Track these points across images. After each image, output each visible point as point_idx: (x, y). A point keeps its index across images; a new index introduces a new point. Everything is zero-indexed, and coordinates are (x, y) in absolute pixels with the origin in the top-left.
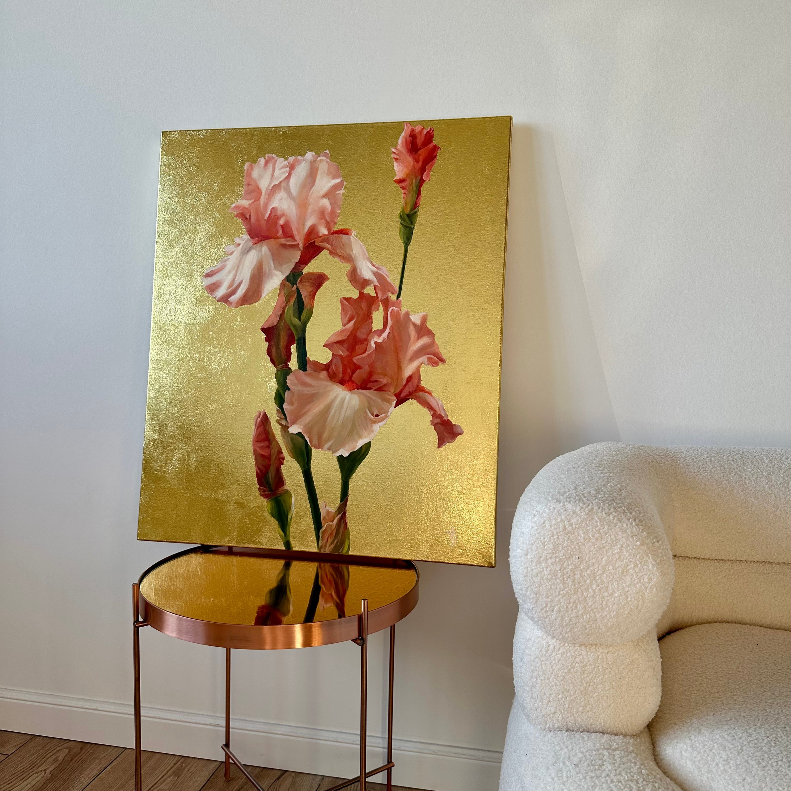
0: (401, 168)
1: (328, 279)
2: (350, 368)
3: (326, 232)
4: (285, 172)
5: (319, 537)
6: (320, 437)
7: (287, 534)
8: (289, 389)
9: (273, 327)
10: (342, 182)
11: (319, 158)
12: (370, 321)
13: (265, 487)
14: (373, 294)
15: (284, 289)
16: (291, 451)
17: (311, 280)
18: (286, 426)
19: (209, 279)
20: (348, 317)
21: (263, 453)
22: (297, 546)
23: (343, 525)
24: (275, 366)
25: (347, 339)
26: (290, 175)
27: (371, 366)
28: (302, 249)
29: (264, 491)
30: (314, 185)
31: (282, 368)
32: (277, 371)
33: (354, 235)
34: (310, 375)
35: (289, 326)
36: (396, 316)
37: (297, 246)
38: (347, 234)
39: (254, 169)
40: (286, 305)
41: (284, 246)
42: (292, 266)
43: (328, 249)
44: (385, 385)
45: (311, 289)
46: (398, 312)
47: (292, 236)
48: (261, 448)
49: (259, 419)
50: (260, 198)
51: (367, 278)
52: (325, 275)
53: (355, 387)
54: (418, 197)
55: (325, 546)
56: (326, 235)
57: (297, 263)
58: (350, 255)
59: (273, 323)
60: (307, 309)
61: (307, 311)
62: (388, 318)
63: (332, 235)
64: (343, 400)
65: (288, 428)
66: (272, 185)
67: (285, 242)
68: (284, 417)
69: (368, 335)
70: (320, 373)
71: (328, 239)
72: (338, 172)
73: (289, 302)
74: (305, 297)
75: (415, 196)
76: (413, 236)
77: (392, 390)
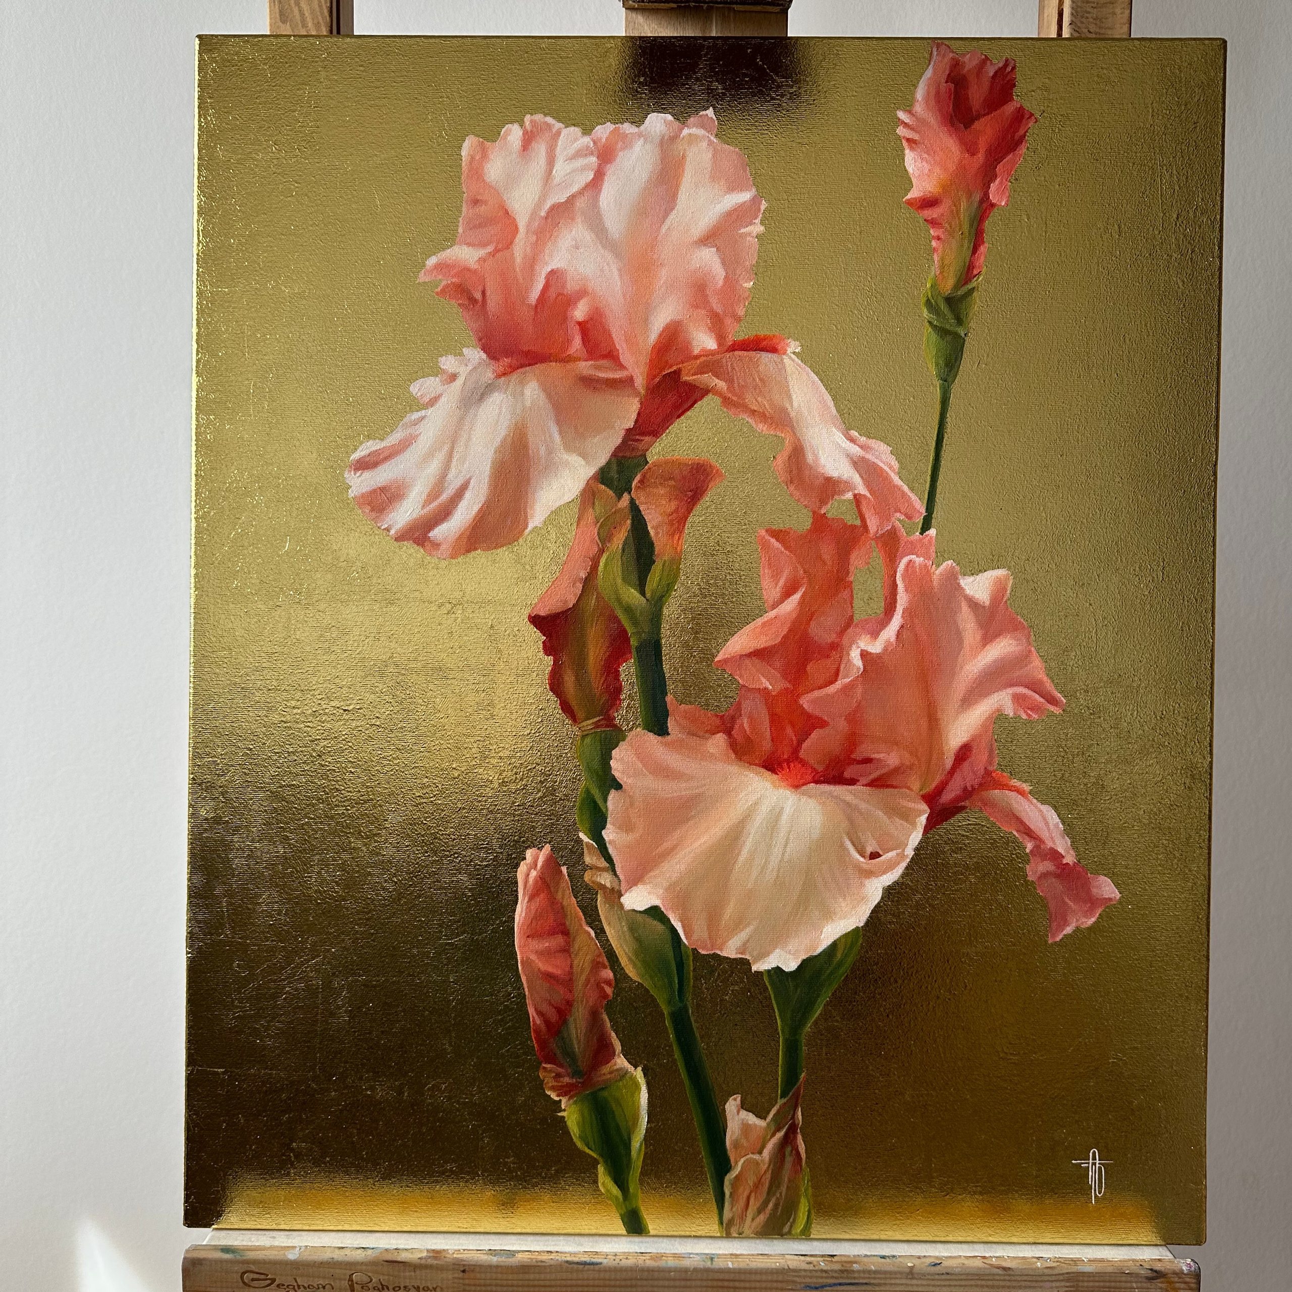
0: (927, 167)
1: (719, 478)
2: (793, 726)
3: (711, 344)
4: (583, 169)
5: (723, 1194)
6: (713, 921)
7: (631, 1190)
8: (618, 787)
9: (563, 613)
10: (755, 201)
11: (686, 131)
12: (845, 594)
13: (560, 1065)
14: (853, 519)
15: (594, 504)
16: (631, 960)
17: (670, 479)
18: (612, 889)
19: (367, 474)
20: (782, 582)
21: (550, 969)
24: (575, 722)
25: (782, 643)
26: (599, 176)
27: (854, 718)
28: (643, 392)
29: (557, 1075)
30: (672, 209)
31: (598, 727)
32: (582, 737)
33: (794, 353)
34: (677, 747)
35: (612, 611)
36: (920, 583)
37: (630, 381)
38: (773, 350)
39: (491, 157)
40: (602, 551)
41: (589, 382)
42: (616, 440)
43: (719, 394)
44: (896, 770)
45: (673, 505)
46: (927, 572)
47: (612, 356)
48: (543, 954)
49: (534, 874)
50: (511, 243)
51: (834, 473)
52: (710, 467)
53: (809, 778)
54: (975, 250)
55: (742, 1219)
56: (712, 353)
57: (629, 431)
58: (784, 411)
59: (566, 601)
60: (665, 561)
61: (663, 566)
62: (897, 586)
63: (731, 353)
64: (775, 817)
65: (620, 895)
66: (547, 206)
67: (592, 372)
68: (608, 865)
69: (842, 632)
70: (707, 739)
71: (719, 361)
72: (745, 171)
73: (609, 541)
74: (655, 528)
75: (967, 245)
76: (965, 355)
77: (916, 785)
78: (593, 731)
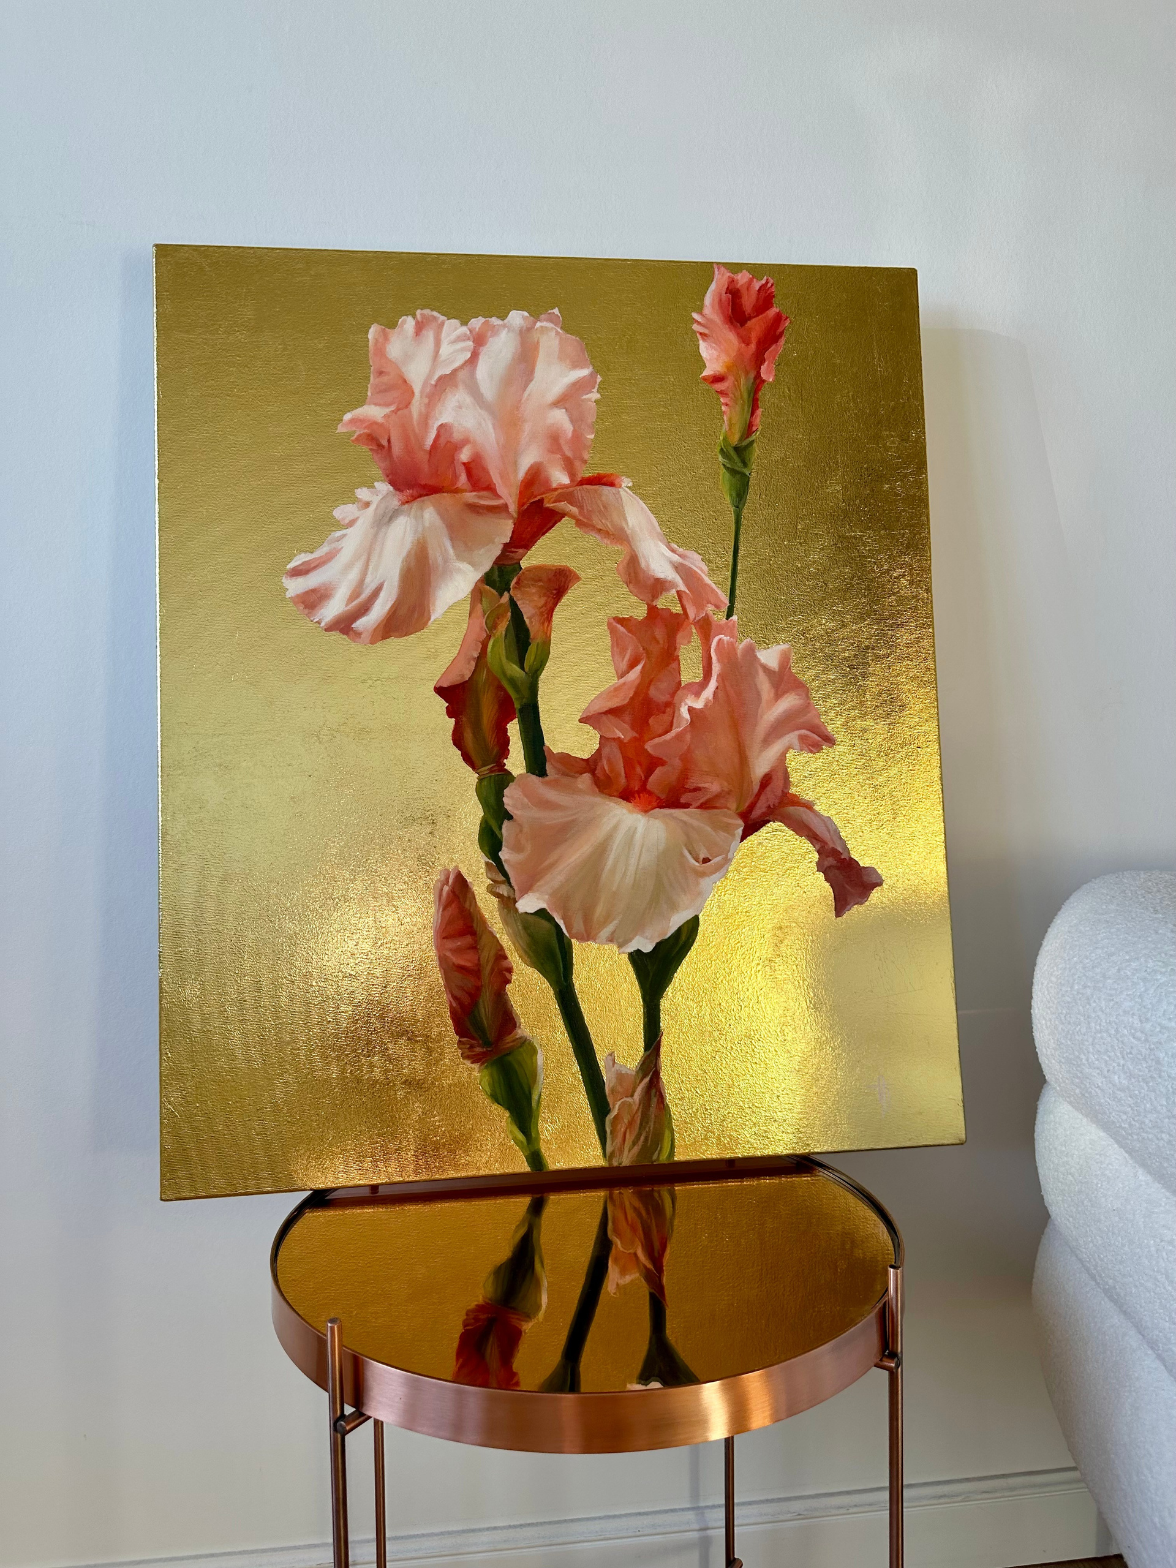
0: (715, 354)
1: (578, 578)
2: (640, 764)
3: (566, 480)
4: (463, 350)
5: (605, 1132)
6: (587, 919)
7: (533, 1135)
8: (510, 817)
9: (462, 684)
10: (592, 376)
11: (538, 324)
12: (674, 665)
13: (473, 1038)
14: (677, 609)
15: (481, 600)
16: (526, 952)
17: (540, 580)
18: (509, 897)
19: (300, 580)
20: (627, 658)
21: (462, 962)
22: (557, 1161)
23: (654, 1100)
24: (474, 767)
25: (629, 704)
26: (475, 356)
27: (685, 758)
28: (515, 515)
29: (472, 1047)
30: (531, 380)
31: (491, 772)
32: (480, 780)
33: (628, 487)
34: (554, 785)
35: (499, 682)
36: (728, 655)
37: (505, 507)
38: (612, 484)
39: (392, 340)
40: (489, 637)
41: (473, 508)
42: (497, 551)
43: (573, 517)
44: (718, 796)
45: (542, 601)
46: (732, 647)
47: (490, 488)
48: (457, 951)
49: (446, 889)
50: (410, 403)
51: (661, 576)
52: (570, 571)
53: (655, 804)
54: (752, 414)
55: (621, 1150)
56: (566, 487)
57: (506, 545)
58: (622, 530)
59: (463, 676)
60: (538, 644)
61: (537, 647)
62: (711, 658)
63: (580, 487)
64: (631, 834)
65: (515, 902)
66: (436, 377)
67: (476, 501)
68: (504, 879)
69: (673, 695)
70: (577, 778)
71: (571, 494)
72: (584, 354)
73: (495, 629)
74: (530, 618)
75: (747, 410)
76: (750, 490)
77: (733, 805)
78: (488, 775)
